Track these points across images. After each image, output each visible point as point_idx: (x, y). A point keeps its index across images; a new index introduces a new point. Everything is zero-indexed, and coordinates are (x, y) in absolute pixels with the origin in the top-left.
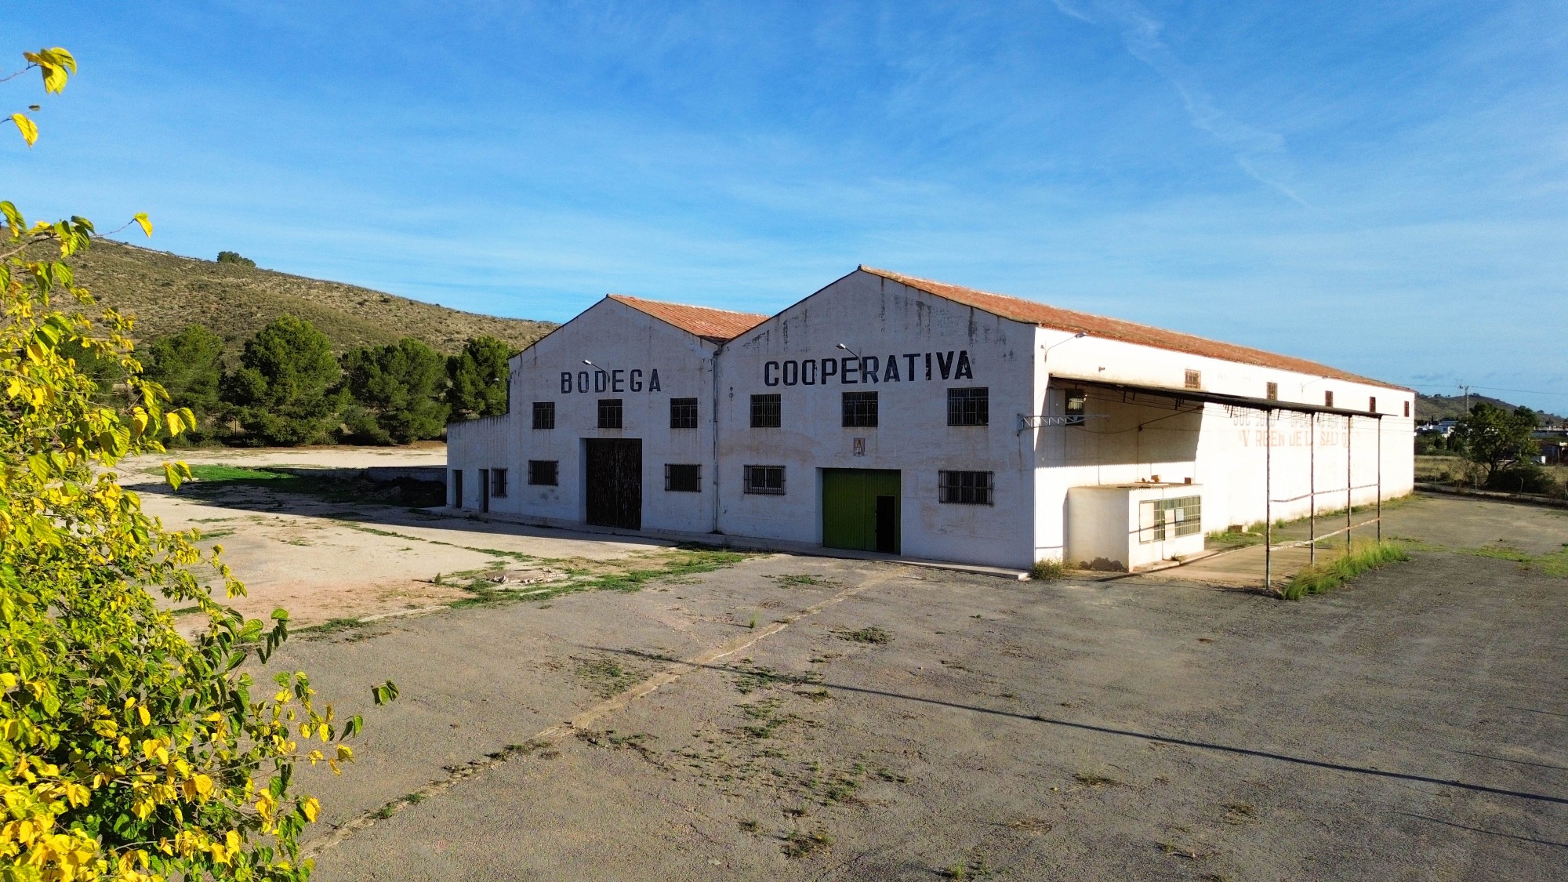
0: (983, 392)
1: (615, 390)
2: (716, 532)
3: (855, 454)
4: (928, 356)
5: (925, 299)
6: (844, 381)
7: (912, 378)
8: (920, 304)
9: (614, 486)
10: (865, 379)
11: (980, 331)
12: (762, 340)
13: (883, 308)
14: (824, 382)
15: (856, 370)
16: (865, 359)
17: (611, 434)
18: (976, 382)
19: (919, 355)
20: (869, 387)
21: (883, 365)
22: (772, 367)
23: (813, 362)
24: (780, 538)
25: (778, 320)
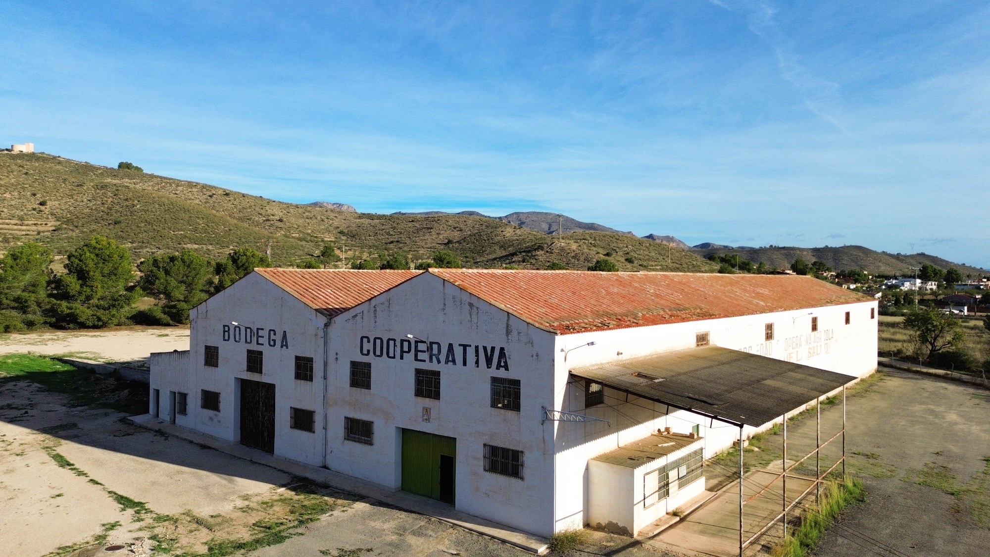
0: (517, 383)
1: (258, 343)
2: (325, 467)
3: (423, 420)
4: (477, 347)
5: (474, 301)
6: (416, 359)
7: (465, 364)
8: (471, 305)
9: (259, 417)
10: (431, 360)
11: (514, 333)
12: (359, 318)
13: (445, 304)
14: (402, 358)
15: (425, 352)
16: (432, 343)
17: (254, 377)
18: (511, 375)
19: (470, 346)
20: (433, 366)
21: (444, 350)
22: (365, 340)
23: (395, 340)
24: (369, 480)
25: (370, 304)
